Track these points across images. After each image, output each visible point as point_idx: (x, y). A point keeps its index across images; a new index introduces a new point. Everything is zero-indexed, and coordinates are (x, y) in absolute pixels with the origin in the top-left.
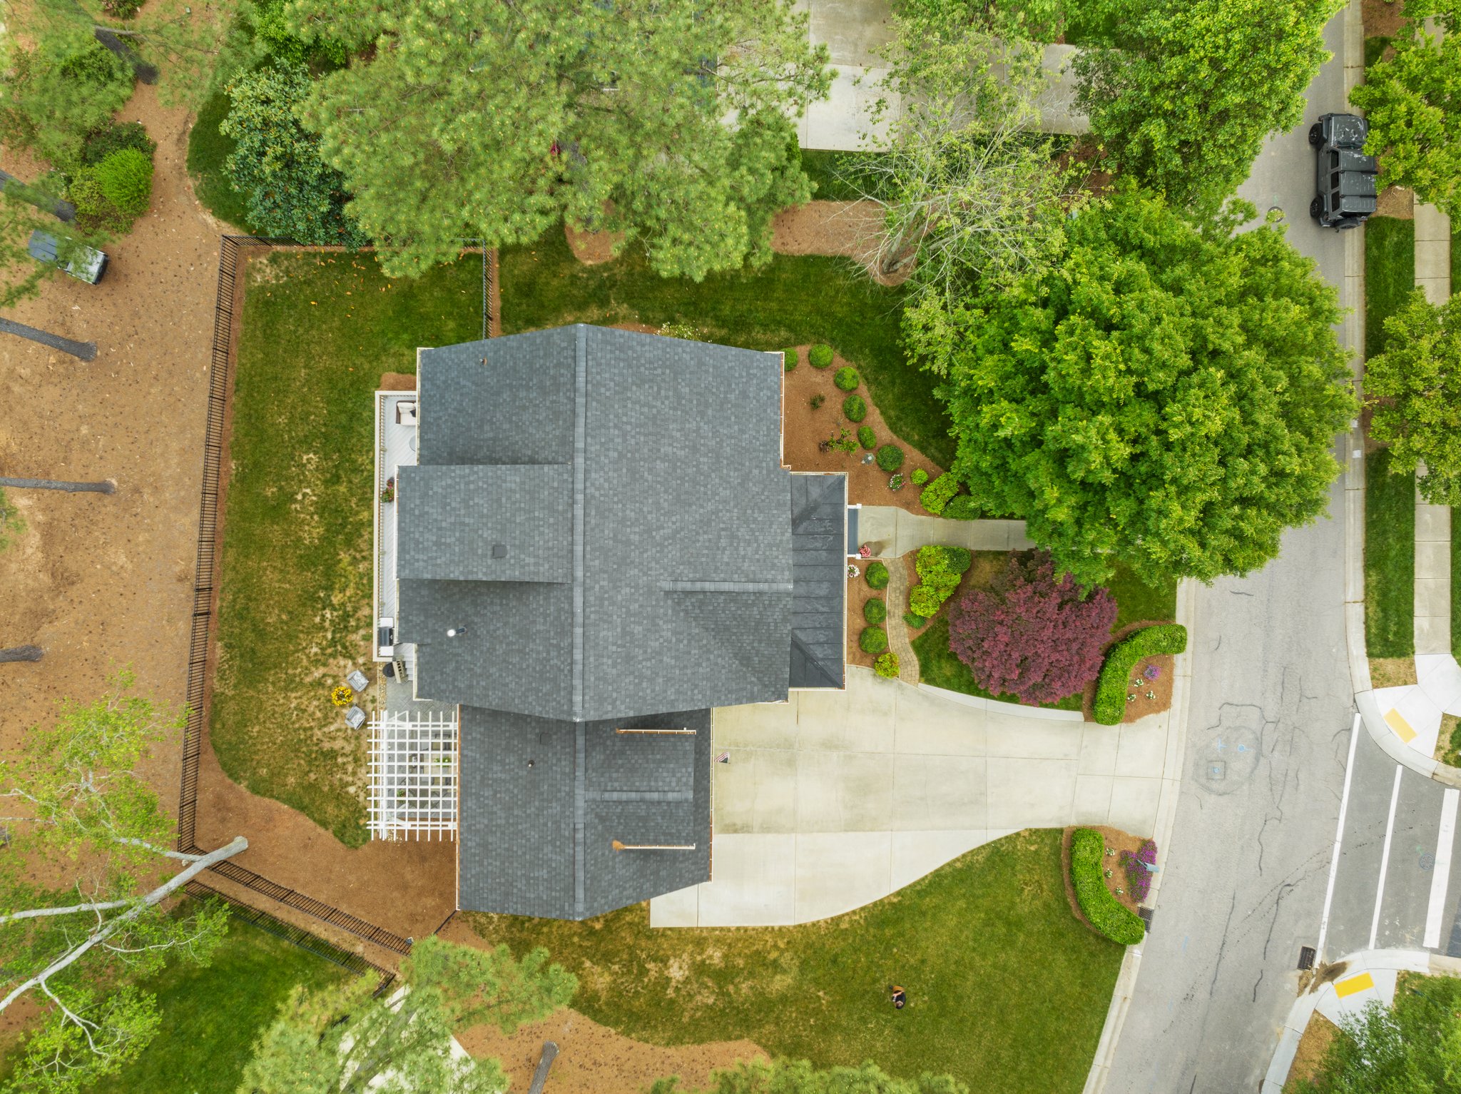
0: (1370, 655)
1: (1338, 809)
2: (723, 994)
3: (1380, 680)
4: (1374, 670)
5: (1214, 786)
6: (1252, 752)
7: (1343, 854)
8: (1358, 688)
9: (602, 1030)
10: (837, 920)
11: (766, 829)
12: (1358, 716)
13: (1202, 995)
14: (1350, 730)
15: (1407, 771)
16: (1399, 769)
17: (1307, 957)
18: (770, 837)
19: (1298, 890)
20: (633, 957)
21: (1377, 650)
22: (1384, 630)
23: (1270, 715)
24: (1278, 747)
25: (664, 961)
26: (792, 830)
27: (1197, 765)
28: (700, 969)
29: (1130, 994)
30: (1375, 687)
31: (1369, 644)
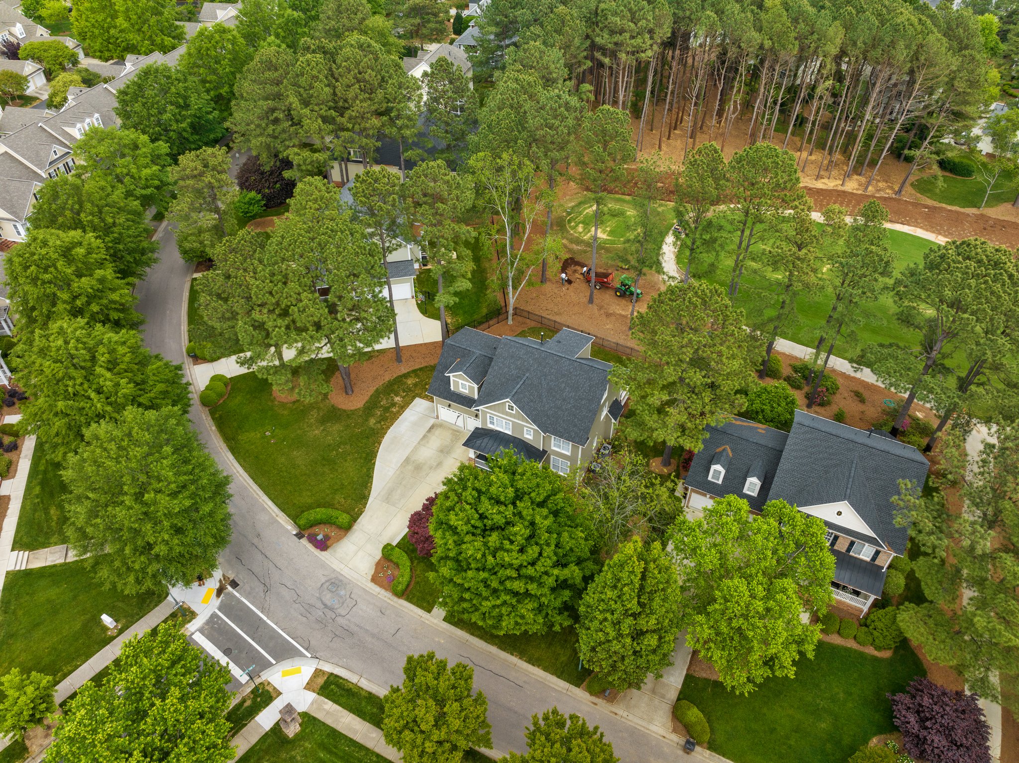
0: (332, 674)
1: (279, 627)
2: (382, 406)
3: (318, 673)
4: (324, 672)
5: (328, 584)
6: (329, 604)
7: (261, 619)
8: (321, 662)
9: (395, 376)
10: (380, 444)
11: (424, 437)
12: (309, 655)
13: (255, 541)
14: (307, 649)
15: (271, 665)
16: (274, 662)
17: (234, 584)
18: (421, 436)
19: (262, 594)
20: (410, 390)
21: (332, 678)
22: (338, 686)
23: (339, 619)
24: (323, 616)
25: (403, 397)
26: (419, 443)
27: (341, 581)
28: (394, 404)
29: (278, 518)
30: (316, 669)
31: (337, 676)
